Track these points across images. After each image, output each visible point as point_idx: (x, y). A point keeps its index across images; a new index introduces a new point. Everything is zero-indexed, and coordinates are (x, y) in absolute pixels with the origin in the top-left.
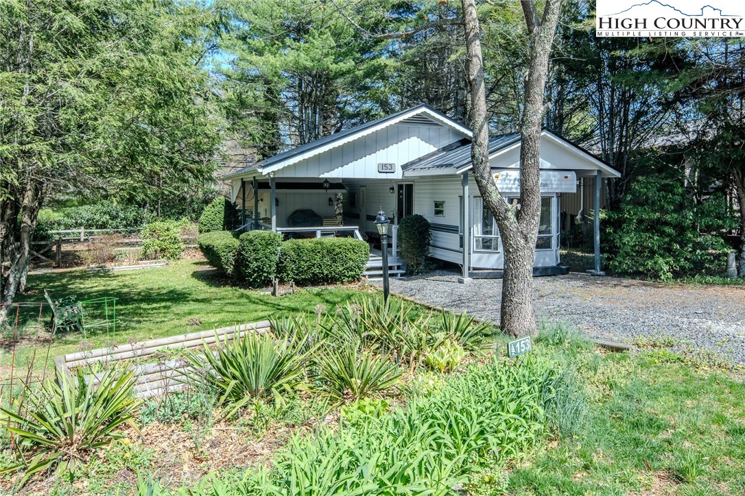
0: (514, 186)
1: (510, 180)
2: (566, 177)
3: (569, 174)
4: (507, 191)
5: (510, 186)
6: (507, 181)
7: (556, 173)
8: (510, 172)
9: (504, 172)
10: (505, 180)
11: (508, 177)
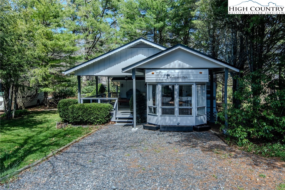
0: (164, 79)
1: (162, 75)
2: (201, 73)
3: (203, 71)
4: (160, 81)
5: (162, 79)
6: (159, 76)
7: (194, 70)
8: (162, 71)
9: (158, 71)
10: (158, 75)
11: (161, 74)
